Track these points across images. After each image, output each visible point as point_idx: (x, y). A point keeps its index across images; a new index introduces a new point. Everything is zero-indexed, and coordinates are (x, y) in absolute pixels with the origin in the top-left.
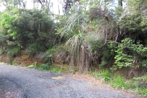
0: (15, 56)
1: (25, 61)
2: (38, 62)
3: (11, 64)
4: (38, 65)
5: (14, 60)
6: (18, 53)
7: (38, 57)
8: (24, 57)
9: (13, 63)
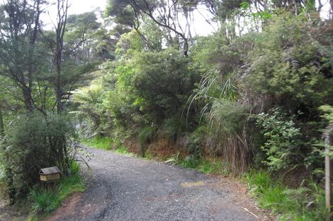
0: (149, 141)
1: (163, 151)
2: (181, 151)
3: (144, 156)
4: (181, 159)
5: (147, 148)
6: (153, 135)
7: (181, 143)
8: (161, 143)
9: (146, 153)
